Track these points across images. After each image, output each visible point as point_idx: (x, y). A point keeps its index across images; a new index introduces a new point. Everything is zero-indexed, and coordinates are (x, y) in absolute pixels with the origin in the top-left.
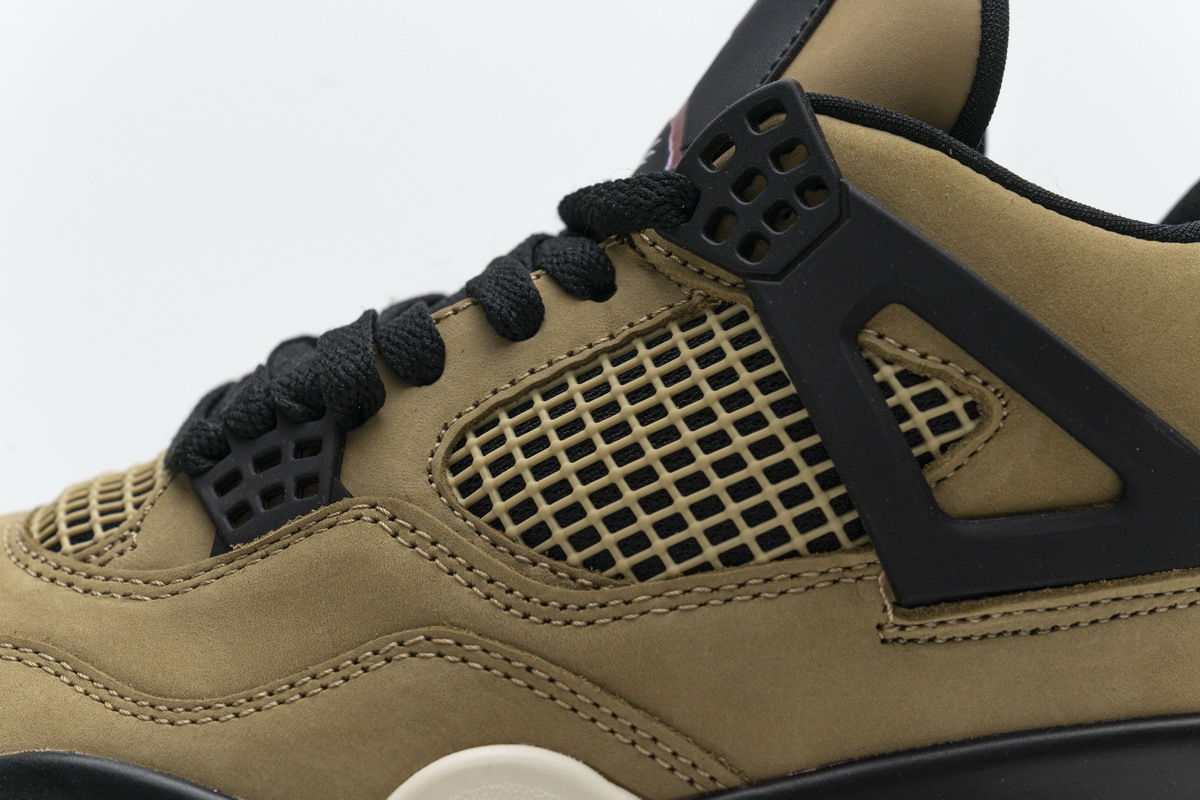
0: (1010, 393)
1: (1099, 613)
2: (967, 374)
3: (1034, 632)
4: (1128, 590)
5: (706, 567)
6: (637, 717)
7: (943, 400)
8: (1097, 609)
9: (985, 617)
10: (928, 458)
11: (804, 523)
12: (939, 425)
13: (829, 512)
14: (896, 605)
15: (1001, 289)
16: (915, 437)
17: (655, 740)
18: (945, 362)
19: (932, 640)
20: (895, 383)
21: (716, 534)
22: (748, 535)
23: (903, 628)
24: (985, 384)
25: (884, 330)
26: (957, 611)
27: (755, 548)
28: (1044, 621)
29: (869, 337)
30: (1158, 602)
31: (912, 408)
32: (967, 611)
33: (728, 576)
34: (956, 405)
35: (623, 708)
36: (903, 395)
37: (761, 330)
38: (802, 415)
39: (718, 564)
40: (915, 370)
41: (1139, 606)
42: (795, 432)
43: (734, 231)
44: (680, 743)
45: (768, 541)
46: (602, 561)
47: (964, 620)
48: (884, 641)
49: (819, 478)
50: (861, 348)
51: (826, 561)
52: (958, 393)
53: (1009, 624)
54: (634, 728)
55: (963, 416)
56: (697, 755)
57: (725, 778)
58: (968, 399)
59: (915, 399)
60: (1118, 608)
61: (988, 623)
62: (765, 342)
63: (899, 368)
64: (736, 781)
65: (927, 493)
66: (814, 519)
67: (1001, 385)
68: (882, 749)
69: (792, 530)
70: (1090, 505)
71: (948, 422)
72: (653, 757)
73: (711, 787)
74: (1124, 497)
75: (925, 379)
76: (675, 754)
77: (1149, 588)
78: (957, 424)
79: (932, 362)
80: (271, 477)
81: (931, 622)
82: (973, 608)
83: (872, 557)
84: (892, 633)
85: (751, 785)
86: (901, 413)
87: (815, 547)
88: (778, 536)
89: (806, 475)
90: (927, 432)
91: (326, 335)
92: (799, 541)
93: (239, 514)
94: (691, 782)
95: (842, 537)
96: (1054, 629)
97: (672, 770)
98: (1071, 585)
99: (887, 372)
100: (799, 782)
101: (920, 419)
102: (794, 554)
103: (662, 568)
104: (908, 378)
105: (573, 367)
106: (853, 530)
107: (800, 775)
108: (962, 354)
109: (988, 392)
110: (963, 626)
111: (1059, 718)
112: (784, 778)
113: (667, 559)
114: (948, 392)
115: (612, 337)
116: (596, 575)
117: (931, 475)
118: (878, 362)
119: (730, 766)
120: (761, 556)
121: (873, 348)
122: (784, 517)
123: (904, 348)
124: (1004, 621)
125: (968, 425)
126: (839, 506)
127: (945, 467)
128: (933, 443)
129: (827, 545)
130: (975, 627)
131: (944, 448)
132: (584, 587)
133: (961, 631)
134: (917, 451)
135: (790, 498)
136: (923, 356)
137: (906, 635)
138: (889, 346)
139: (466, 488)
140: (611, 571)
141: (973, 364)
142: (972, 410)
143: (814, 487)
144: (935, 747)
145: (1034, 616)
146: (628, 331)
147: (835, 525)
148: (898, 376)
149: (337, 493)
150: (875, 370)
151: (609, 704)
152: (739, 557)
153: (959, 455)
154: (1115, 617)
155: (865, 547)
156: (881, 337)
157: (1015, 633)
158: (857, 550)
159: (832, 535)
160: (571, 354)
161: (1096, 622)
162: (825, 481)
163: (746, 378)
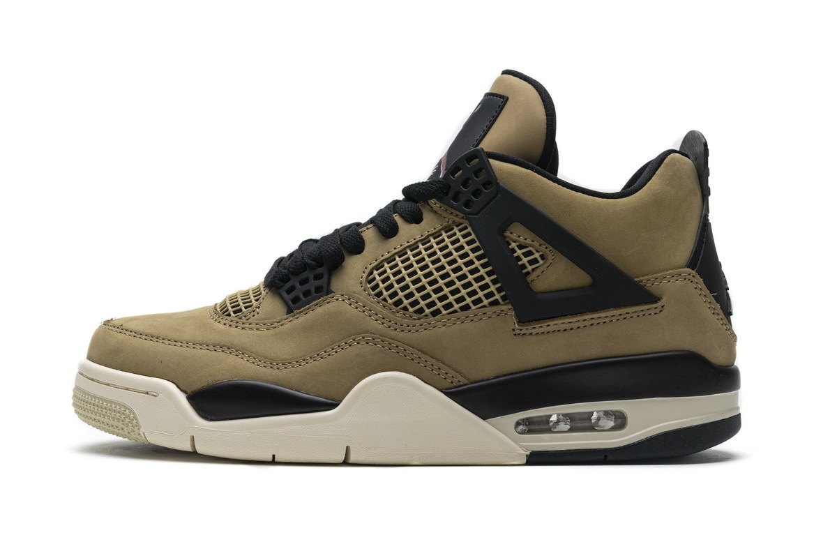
0: (555, 251)
1: (586, 323)
2: (540, 245)
3: (565, 330)
4: (596, 315)
5: (455, 311)
6: (433, 361)
7: (533, 254)
8: (586, 322)
9: (548, 325)
10: (528, 273)
11: (488, 296)
12: (531, 262)
13: (495, 292)
14: (518, 322)
15: (551, 216)
16: (524, 266)
17: (439, 369)
18: (533, 241)
19: (531, 334)
20: (516, 248)
21: (458, 301)
22: (469, 300)
23: (521, 330)
24: (546, 248)
25: (512, 231)
26: (539, 324)
27: (471, 305)
28: (568, 326)
29: (507, 234)
30: (606, 319)
31: (522, 256)
32: (542, 323)
33: (462, 314)
34: (537, 255)
35: (429, 358)
36: (519, 252)
37: (472, 232)
38: (486, 260)
39: (459, 310)
40: (523, 244)
41: (600, 321)
42: (484, 266)
43: (463, 199)
44: (448, 370)
45: (475, 302)
46: (421, 311)
47: (541, 327)
48: (515, 335)
49: (492, 281)
50: (505, 237)
51: (494, 308)
52: (538, 251)
53: (556, 328)
54: (432, 365)
55: (539, 259)
56: (454, 373)
57: (463, 381)
58: (541, 253)
59: (523, 254)
60: (593, 322)
61: (549, 327)
62: (473, 236)
63: (518, 244)
64: (467, 382)
65: (528, 285)
66: (490, 295)
67: (552, 248)
68: (515, 371)
69: (483, 298)
70: (583, 288)
71: (534, 261)
72: (439, 374)
73: (459, 384)
74: (593, 285)
75: (527, 247)
76: (446, 373)
77: (603, 314)
78: (538, 262)
79: (528, 241)
80: (306, 287)
81: (530, 327)
82: (544, 323)
83: (510, 307)
84: (517, 332)
85: (472, 383)
86: (519, 259)
87: (491, 304)
88: (479, 301)
89: (488, 280)
90: (527, 265)
91: (322, 238)
92: (486, 302)
93: (296, 300)
94: (452, 382)
95: (500, 301)
96: (572, 329)
97: (445, 378)
98: (576, 314)
99: (513, 245)
100: (488, 382)
101: (525, 260)
102: (484, 306)
103: (441, 312)
104: (520, 247)
105: (409, 247)
106: (504, 298)
107: (488, 380)
108: (538, 238)
109: (547, 251)
110: (541, 329)
111: (574, 359)
112: (483, 381)
113: (442, 309)
114: (534, 251)
115: (422, 236)
116: (419, 315)
117: (529, 279)
118: (511, 242)
119: (464, 377)
120: (473, 307)
121: (509, 237)
122: (481, 294)
123: (519, 237)
124: (555, 327)
125: (541, 262)
126: (499, 290)
127: (533, 276)
128: (530, 268)
129: (496, 303)
130: (545, 329)
131: (533, 270)
132: (415, 319)
133: (540, 330)
134: (524, 271)
135: (483, 288)
136: (526, 239)
137: (522, 332)
138: (514, 236)
139: (374, 288)
140: (423, 314)
141: (542, 242)
142: (542, 257)
143: (490, 284)
144: (533, 370)
145: (564, 325)
146: (428, 234)
147: (497, 296)
148: (517, 246)
149: (329, 292)
150: (510, 244)
151: (424, 357)
152: (466, 308)
153: (538, 272)
154: (592, 324)
155: (508, 303)
156: (511, 233)
157: (559, 331)
158: (505, 304)
159: (497, 300)
160: (408, 242)
161: (585, 326)
162: (494, 282)
163: (467, 248)
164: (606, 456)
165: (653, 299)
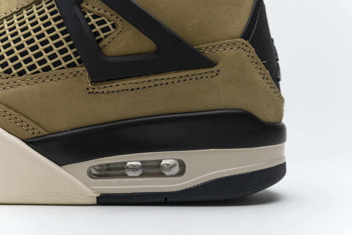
0: (124, 21)
1: (150, 84)
2: (112, 15)
3: (132, 90)
4: (159, 77)
5: (38, 72)
6: (17, 115)
7: (105, 23)
8: (150, 83)
9: (118, 85)
10: (101, 39)
11: (66, 59)
12: (104, 30)
13: (73, 56)
14: (91, 82)
16: (97, 34)
17: (22, 121)
18: (105, 12)
19: (103, 92)
20: (91, 18)
21: (41, 63)
22: (49, 63)
23: (94, 89)
24: (117, 18)
25: (88, 3)
26: (109, 83)
27: (52, 66)
28: (135, 86)
29: (84, 5)
30: (168, 81)
31: (96, 25)
32: (112, 83)
33: (43, 74)
34: (109, 24)
35: (12, 112)
36: (93, 21)
37: (55, 4)
38: (64, 28)
39: (41, 71)
40: (97, 14)
41: (163, 82)
42: (63, 33)
44: (29, 123)
45: (56, 64)
46: (9, 71)
47: (111, 86)
48: (89, 93)
49: (69, 46)
50: (81, 8)
51: (71, 70)
52: (109, 21)
53: (125, 87)
54: (16, 118)
55: (111, 27)
56: (34, 125)
57: (43, 132)
58: (112, 22)
59: (97, 23)
60: (156, 82)
61: (118, 87)
63: (92, 14)
64: (46, 133)
65: (100, 49)
66: (68, 58)
67: (122, 18)
68: (90, 124)
69: (62, 61)
70: (149, 53)
71: (107, 29)
72: (22, 126)
73: (39, 135)
74: (158, 51)
75: (100, 17)
76: (28, 125)
77: (165, 76)
78: (110, 30)
79: (102, 12)
81: (102, 86)
82: (113, 82)
83: (85, 69)
84: (91, 90)
85: (51, 134)
86: (93, 27)
87: (69, 66)
88: (58, 63)
89: (66, 45)
90: (100, 32)
92: (64, 64)
94: (33, 133)
95: (77, 63)
96: (138, 89)
97: (27, 130)
98: (142, 76)
99: (89, 15)
100: (64, 133)
101: (98, 28)
102: (63, 68)
103: (26, 73)
104: (95, 17)
105: (6, 17)
106: (80, 61)
107: (65, 131)
108: (109, 9)
109: (118, 21)
110: (111, 88)
111: (140, 115)
112: (60, 132)
113: (27, 70)
114: (106, 20)
115: (17, 9)
116: (7, 75)
117: (101, 44)
118: (87, 12)
119: (44, 129)
120: (53, 69)
121: (85, 8)
122: (60, 57)
123: (94, 8)
124: (123, 86)
125: (112, 30)
126: (76, 54)
127: (105, 42)
128: (102, 35)
129: (73, 65)
130: (115, 88)
131: (105, 37)
132: (3, 78)
133: (111, 89)
134: (97, 38)
135: (62, 52)
136: (99, 10)
137: (95, 91)
138: (89, 7)
140: (11, 74)
141: (114, 12)
142: (114, 26)
143: (68, 48)
144: (105, 123)
145: (131, 85)
146: (21, 6)
147: (74, 59)
148: (92, 16)
150: (86, 14)
151: (9, 111)
152: (47, 69)
153: (109, 38)
154: (156, 85)
155: (83, 66)
156: (87, 5)
157: (127, 90)
158: (80, 67)
159: (74, 62)
160: (5, 14)
161: (150, 86)
162: (72, 47)
163: (50, 18)
164: (166, 199)
165: (209, 64)
